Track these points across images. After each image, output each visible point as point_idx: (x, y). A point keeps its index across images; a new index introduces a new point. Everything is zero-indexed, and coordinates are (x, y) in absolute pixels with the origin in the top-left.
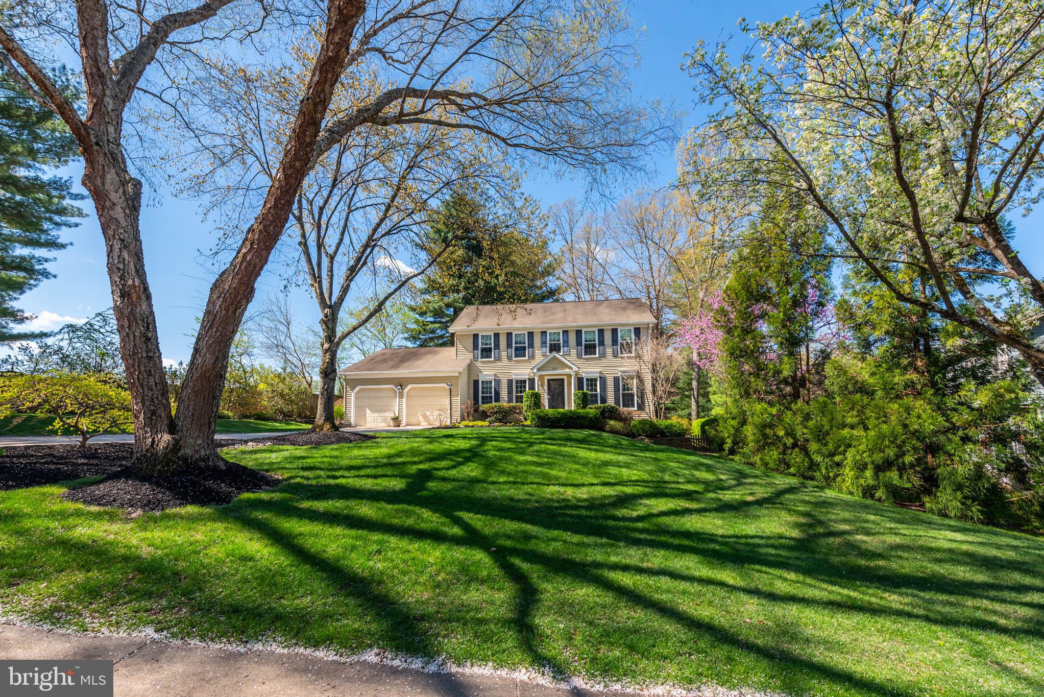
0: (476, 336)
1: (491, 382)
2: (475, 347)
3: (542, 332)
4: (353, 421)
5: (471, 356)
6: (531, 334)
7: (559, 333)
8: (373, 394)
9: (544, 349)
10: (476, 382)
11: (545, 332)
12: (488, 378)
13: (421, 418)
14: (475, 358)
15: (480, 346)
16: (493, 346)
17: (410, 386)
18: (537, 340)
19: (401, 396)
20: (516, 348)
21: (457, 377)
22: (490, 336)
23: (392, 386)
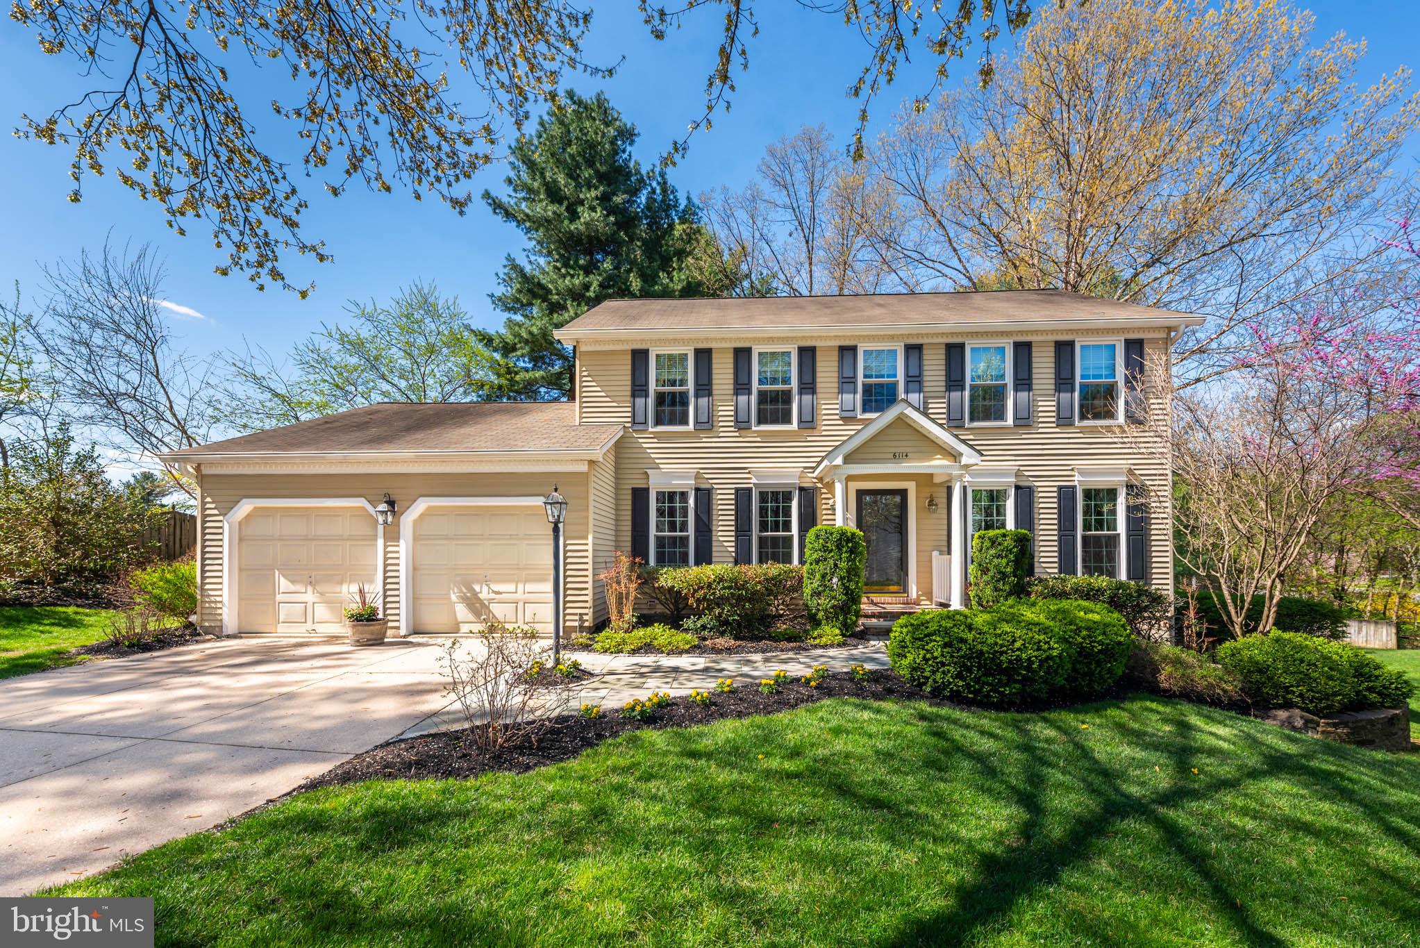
0: (639, 357)
1: (684, 495)
2: (639, 389)
3: (842, 349)
4: (229, 617)
5: (624, 416)
6: (808, 354)
7: (893, 353)
8: (297, 528)
9: (848, 397)
10: (640, 496)
11: (853, 349)
12: (678, 484)
13: (462, 612)
14: (637, 422)
15: (652, 386)
16: (690, 386)
17: (421, 506)
18: (827, 372)
19: (392, 535)
20: (763, 396)
21: (584, 476)
22: (684, 358)
23: (360, 502)
